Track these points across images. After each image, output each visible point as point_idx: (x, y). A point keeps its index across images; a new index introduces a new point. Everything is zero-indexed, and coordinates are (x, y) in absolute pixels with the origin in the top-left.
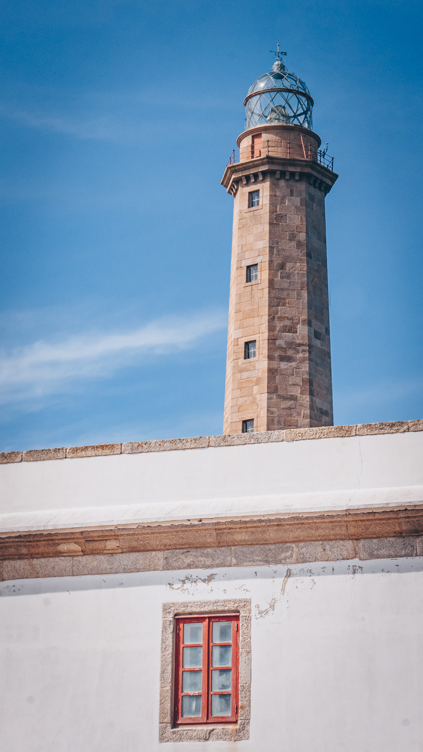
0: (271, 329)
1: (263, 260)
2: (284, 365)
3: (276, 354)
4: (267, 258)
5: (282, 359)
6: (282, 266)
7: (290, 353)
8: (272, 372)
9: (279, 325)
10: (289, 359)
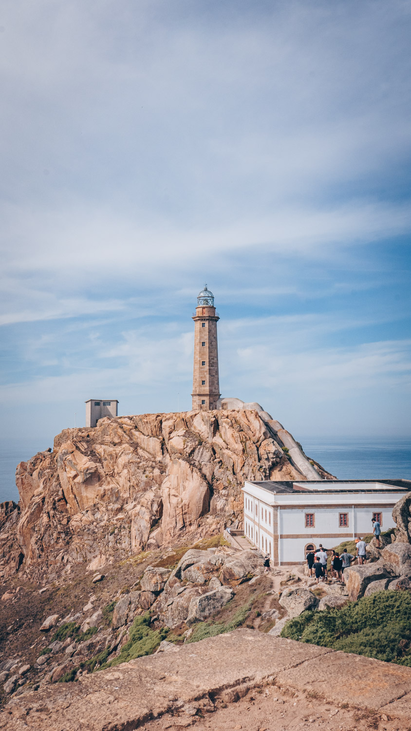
0: (209, 359)
1: (207, 341)
2: (212, 368)
3: (210, 365)
4: (208, 341)
5: (211, 366)
6: (211, 343)
7: (213, 365)
8: (210, 369)
9: (211, 358)
10: (213, 366)
